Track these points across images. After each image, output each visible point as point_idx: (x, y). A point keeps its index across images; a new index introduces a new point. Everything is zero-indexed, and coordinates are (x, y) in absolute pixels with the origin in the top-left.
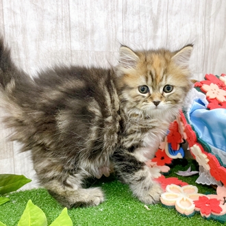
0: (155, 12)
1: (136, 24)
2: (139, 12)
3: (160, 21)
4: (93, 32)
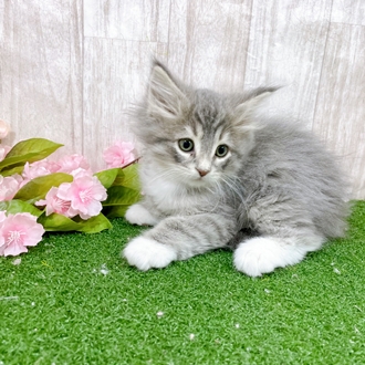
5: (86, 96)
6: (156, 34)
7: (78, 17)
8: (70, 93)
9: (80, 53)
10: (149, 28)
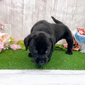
0: (73, 14)
1: (69, 16)
2: (69, 14)
3: (74, 16)
4: (60, 18)
5: (23, 30)
6: (33, 22)
7: (23, 20)
8: (21, 30)
9: (23, 25)
10: (32, 21)
